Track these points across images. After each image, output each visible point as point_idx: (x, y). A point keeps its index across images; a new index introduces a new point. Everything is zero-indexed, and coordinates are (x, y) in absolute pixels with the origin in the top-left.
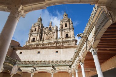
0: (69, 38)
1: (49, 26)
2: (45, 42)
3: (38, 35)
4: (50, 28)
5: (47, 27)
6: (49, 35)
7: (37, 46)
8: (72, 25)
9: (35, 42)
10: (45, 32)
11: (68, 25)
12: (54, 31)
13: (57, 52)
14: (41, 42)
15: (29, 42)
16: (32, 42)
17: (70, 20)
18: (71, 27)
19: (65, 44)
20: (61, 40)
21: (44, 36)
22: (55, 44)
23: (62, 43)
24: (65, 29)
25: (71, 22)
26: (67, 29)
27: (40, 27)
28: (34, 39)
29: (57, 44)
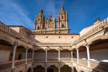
0: (64, 27)
1: (50, 18)
2: (48, 30)
3: (42, 25)
4: (50, 19)
5: (48, 18)
6: (50, 25)
7: (41, 32)
8: (67, 18)
9: (39, 29)
10: (47, 22)
11: (64, 17)
12: (53, 22)
13: (60, 37)
14: (44, 30)
15: (35, 29)
16: (37, 29)
17: (66, 13)
18: (66, 19)
19: (62, 32)
20: (58, 29)
21: (46, 26)
22: (55, 32)
23: (59, 31)
24: (61, 21)
25: (66, 15)
26: (63, 21)
27: (42, 18)
28: (39, 27)
29: (55, 31)
